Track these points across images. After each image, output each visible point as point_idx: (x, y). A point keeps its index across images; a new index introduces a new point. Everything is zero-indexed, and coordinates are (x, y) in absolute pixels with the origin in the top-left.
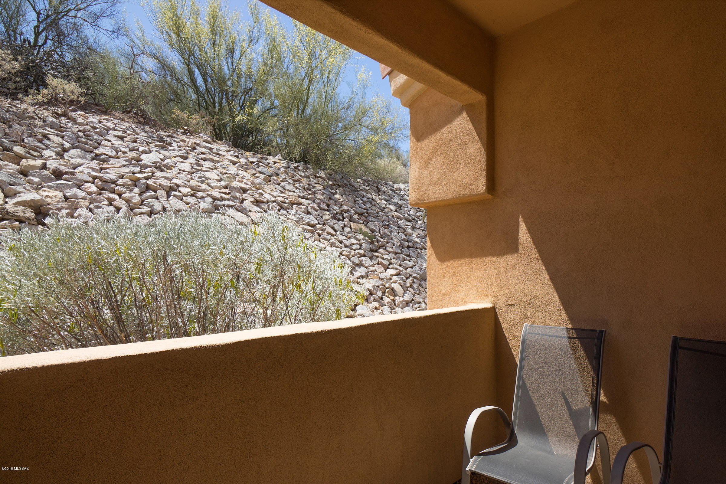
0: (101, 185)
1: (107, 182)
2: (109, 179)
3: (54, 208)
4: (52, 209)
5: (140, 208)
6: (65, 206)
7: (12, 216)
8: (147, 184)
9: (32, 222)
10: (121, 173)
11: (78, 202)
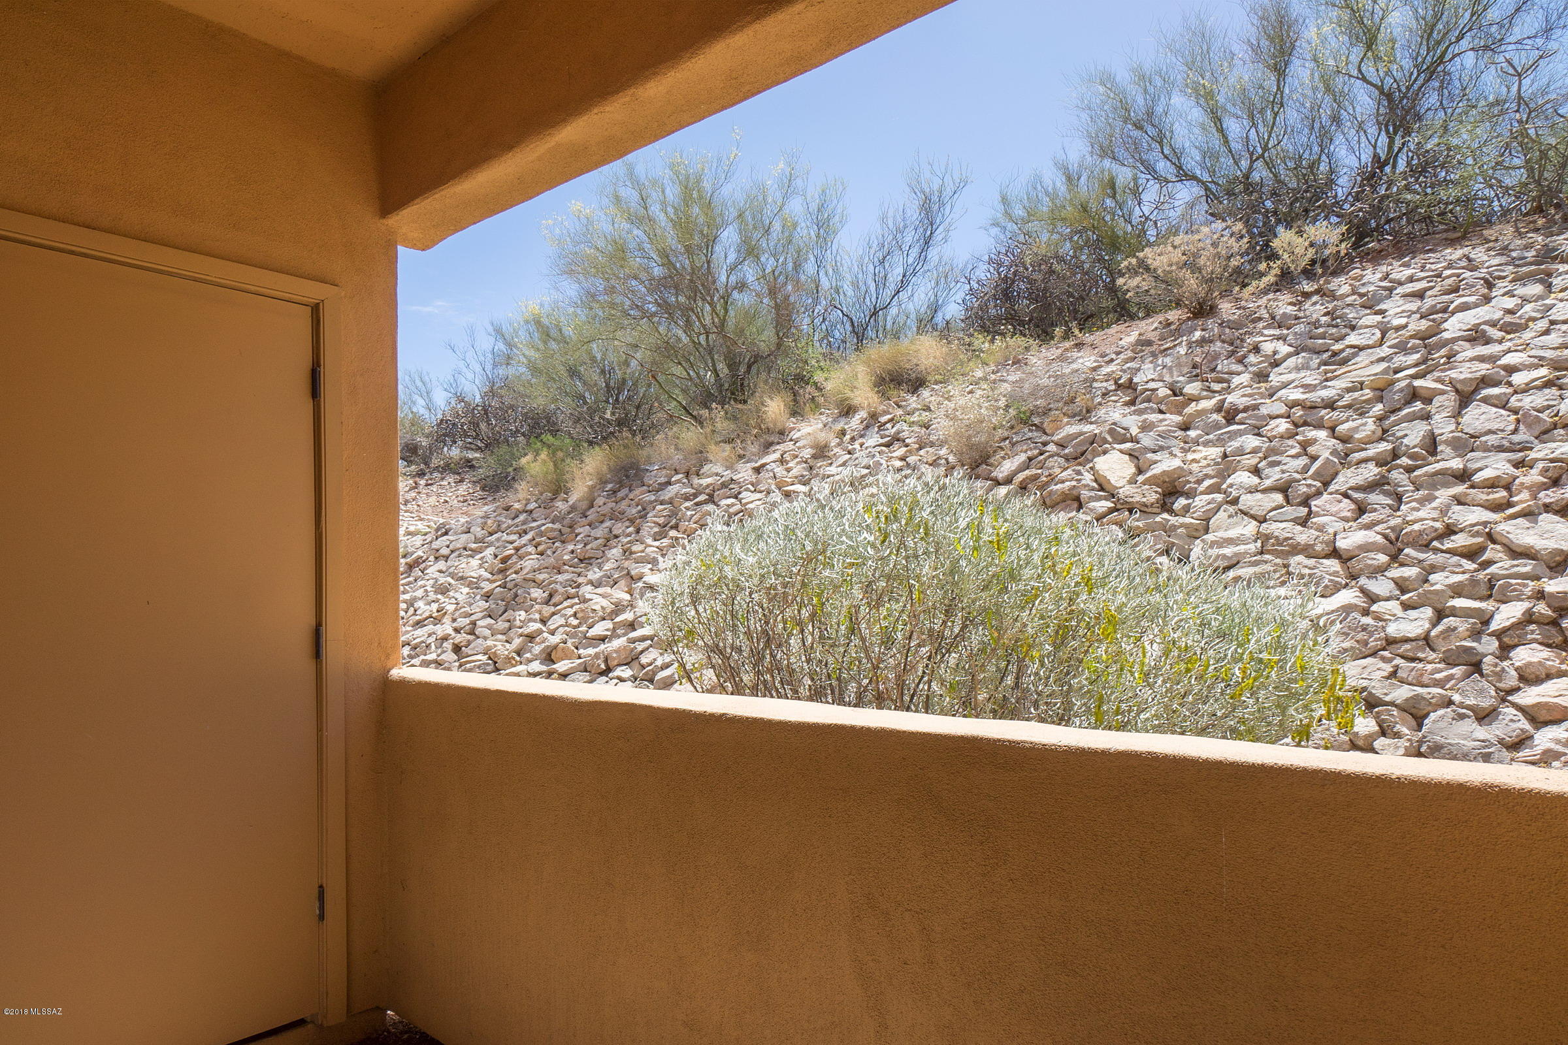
0: (1301, 416)
1: (1315, 407)
2: (1319, 400)
3: (1193, 480)
4: (1190, 482)
5: (1366, 449)
6: (1211, 472)
7: (1122, 504)
8: (1414, 387)
9: (1150, 510)
10: (1358, 379)
11: (1239, 461)
